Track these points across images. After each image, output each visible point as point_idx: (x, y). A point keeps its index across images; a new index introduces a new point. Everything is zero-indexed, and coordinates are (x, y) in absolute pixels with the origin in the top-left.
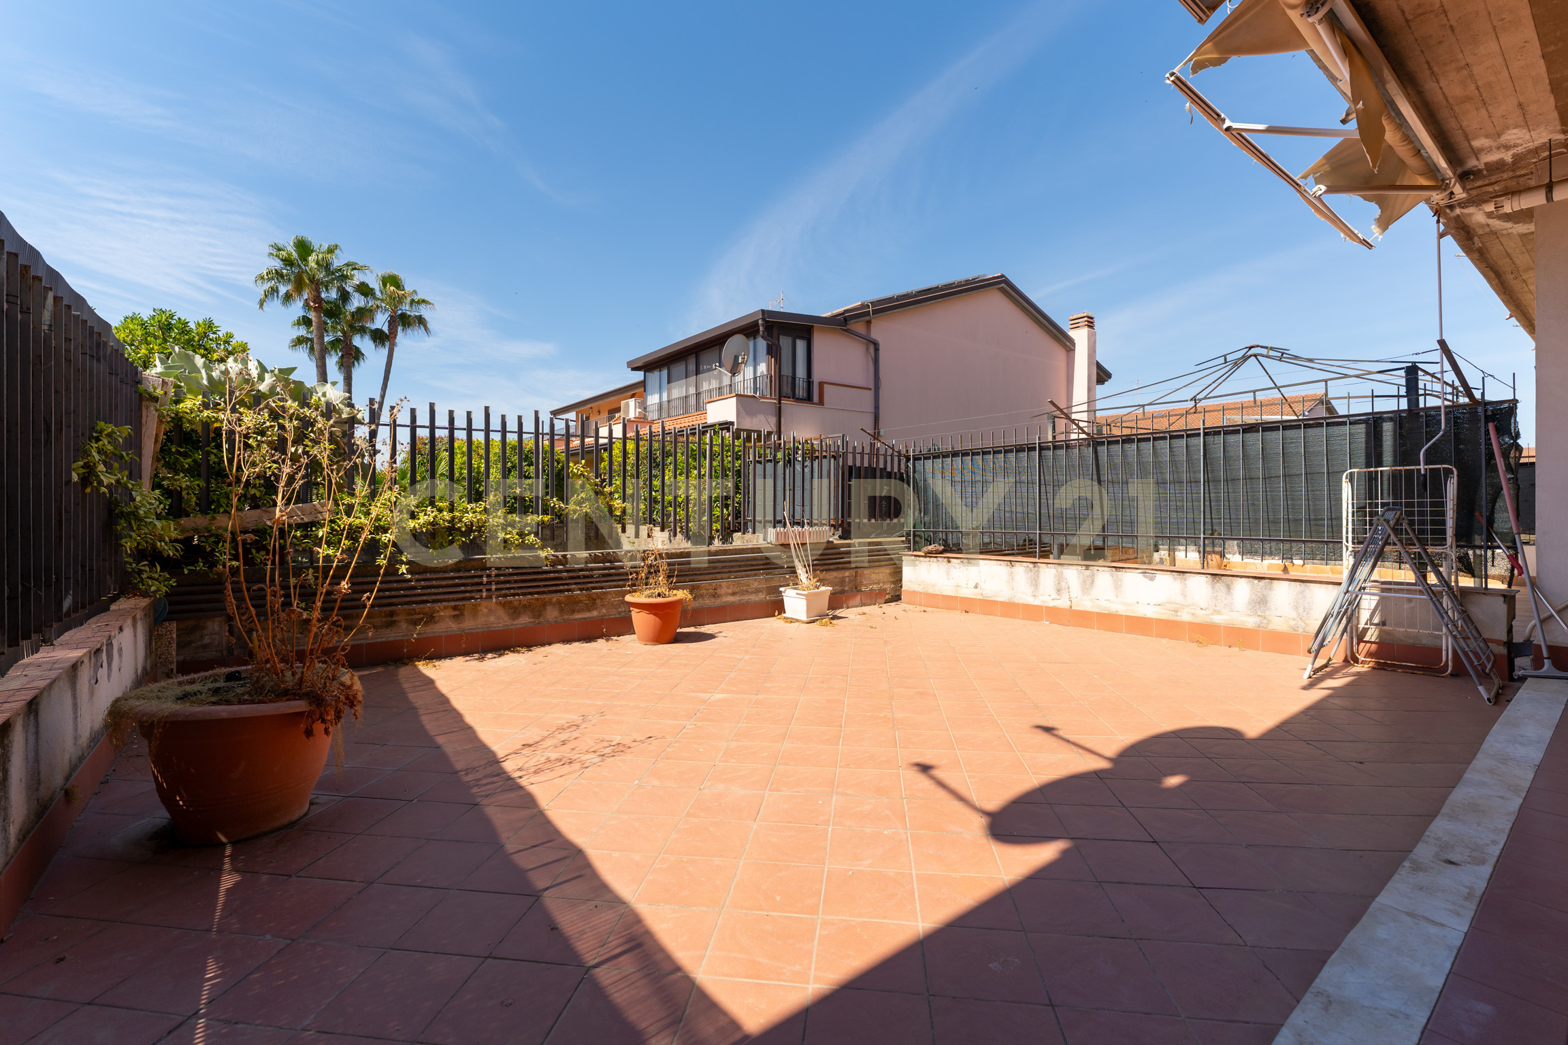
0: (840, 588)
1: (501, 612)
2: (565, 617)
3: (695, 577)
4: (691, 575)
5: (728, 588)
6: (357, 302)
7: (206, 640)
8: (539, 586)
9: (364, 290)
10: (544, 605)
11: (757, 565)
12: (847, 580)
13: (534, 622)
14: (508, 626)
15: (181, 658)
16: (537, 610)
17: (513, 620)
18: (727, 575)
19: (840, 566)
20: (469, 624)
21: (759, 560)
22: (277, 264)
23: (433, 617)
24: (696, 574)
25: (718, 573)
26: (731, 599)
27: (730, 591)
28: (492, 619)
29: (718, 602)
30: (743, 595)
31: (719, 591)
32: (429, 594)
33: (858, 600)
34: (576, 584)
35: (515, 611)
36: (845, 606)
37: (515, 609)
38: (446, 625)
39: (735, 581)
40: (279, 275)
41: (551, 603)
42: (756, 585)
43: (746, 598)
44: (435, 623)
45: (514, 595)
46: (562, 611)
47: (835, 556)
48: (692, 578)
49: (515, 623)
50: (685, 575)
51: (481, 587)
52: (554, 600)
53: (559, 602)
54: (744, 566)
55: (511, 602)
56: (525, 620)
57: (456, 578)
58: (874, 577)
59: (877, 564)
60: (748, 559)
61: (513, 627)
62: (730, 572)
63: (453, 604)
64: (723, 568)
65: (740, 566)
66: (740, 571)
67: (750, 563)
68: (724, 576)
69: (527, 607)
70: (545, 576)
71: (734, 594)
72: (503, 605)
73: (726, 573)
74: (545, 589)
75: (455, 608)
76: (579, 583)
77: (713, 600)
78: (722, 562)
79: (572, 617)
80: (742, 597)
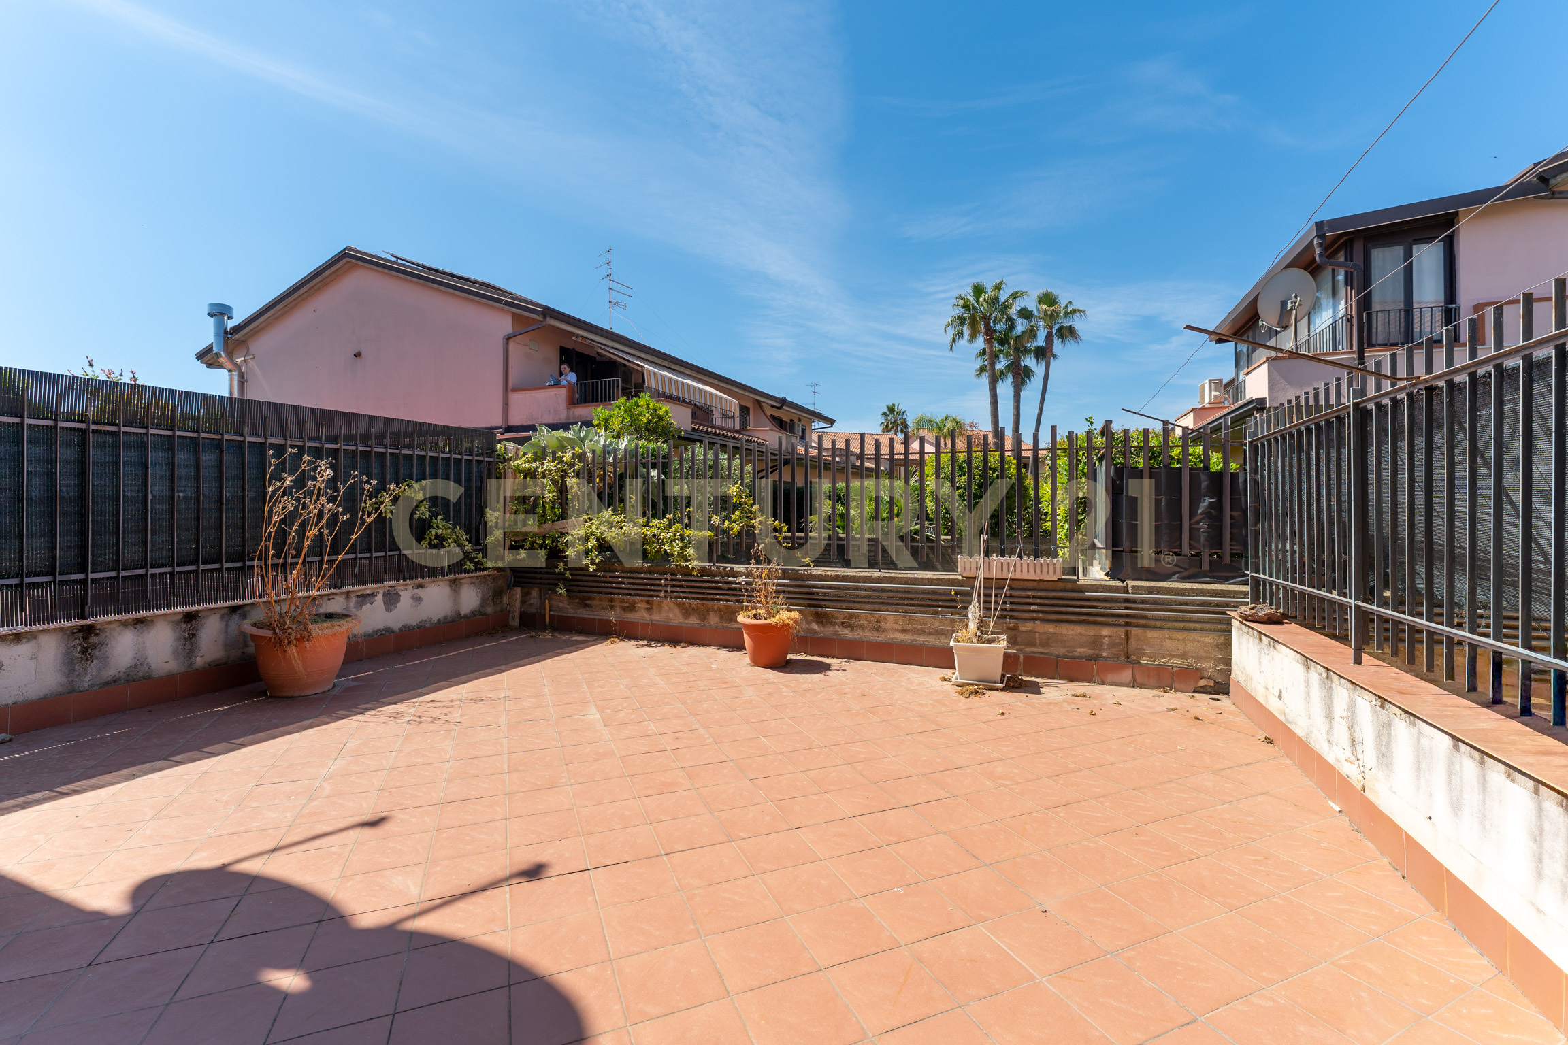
0: (1091, 652)
1: (677, 611)
2: (724, 624)
3: (853, 605)
4: (848, 601)
5: (896, 622)
6: (1021, 326)
7: (532, 602)
8: (703, 593)
9: (1025, 314)
10: (708, 610)
11: (936, 600)
12: (1106, 641)
13: (700, 624)
14: (681, 623)
15: (522, 609)
16: (703, 615)
17: (685, 619)
18: (894, 608)
19: (1091, 619)
20: (656, 617)
21: (940, 594)
22: (959, 311)
23: (634, 607)
24: (854, 602)
25: (883, 603)
26: (899, 637)
27: (899, 627)
28: (671, 615)
29: (882, 637)
30: (916, 634)
31: (883, 625)
32: (633, 589)
33: (1127, 675)
34: (733, 595)
35: (687, 612)
36: (1097, 679)
37: (686, 609)
38: (641, 615)
39: (905, 617)
40: (961, 320)
41: (713, 610)
42: (936, 625)
43: (922, 639)
44: (636, 611)
45: (686, 598)
46: (721, 618)
47: (1079, 603)
48: (850, 605)
49: (687, 622)
50: (841, 601)
51: (660, 588)
52: (716, 607)
53: (720, 610)
54: (918, 599)
55: (683, 604)
56: (693, 621)
57: (645, 578)
58: (1169, 644)
59: (1181, 625)
60: (923, 592)
61: (684, 625)
62: (898, 604)
63: (647, 599)
64: (889, 598)
65: (912, 599)
66: (913, 605)
67: (927, 596)
68: (890, 608)
69: (695, 610)
70: (704, 585)
71: (904, 631)
72: (679, 605)
73: (893, 604)
74: (709, 597)
75: (647, 602)
76: (736, 595)
77: (876, 634)
78: (888, 591)
79: (730, 625)
80: (915, 637)
